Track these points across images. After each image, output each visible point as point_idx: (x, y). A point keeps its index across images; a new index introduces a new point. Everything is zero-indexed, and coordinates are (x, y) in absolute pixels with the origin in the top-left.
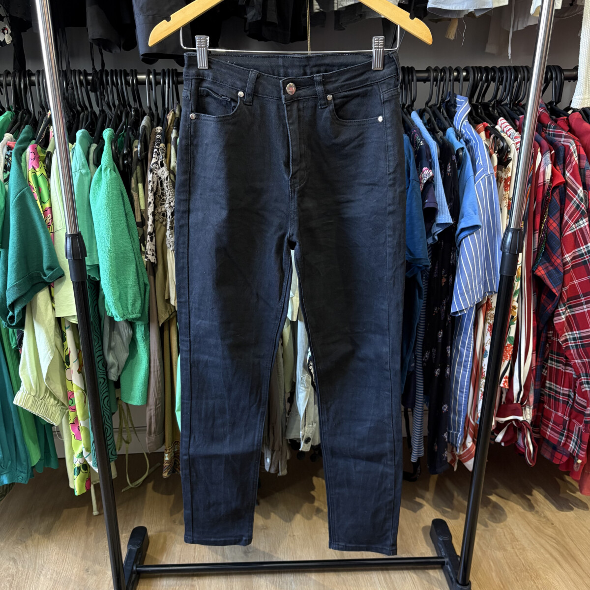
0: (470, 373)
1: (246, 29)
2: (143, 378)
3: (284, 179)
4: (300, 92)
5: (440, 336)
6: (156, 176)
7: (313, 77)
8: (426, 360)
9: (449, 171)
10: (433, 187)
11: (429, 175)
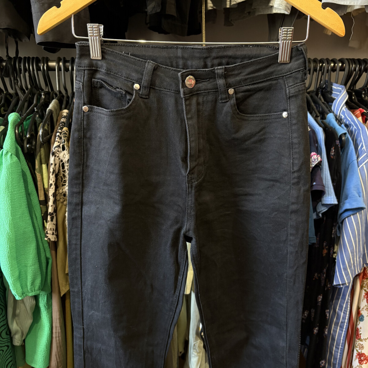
0: (346, 333)
1: (147, 22)
2: (45, 344)
3: (182, 174)
4: (200, 85)
5: (320, 300)
6: (58, 158)
7: (214, 69)
8: (305, 318)
9: (333, 154)
10: (320, 170)
11: (317, 160)
